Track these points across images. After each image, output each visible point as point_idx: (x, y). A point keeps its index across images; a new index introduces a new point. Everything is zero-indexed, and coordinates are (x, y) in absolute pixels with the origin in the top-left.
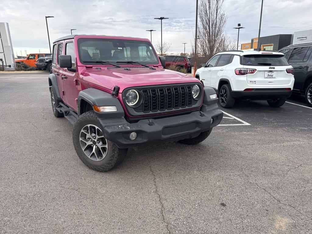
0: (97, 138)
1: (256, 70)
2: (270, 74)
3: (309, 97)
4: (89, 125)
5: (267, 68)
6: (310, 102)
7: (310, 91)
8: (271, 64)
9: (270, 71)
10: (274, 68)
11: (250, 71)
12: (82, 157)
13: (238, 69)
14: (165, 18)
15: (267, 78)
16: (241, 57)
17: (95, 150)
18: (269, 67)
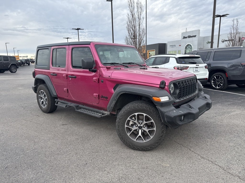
0: (143, 124)
1: (189, 67)
2: (196, 69)
3: (212, 83)
4: (136, 114)
5: (194, 65)
6: (214, 87)
7: (213, 79)
8: (196, 63)
9: (196, 67)
10: (198, 65)
11: (185, 68)
12: (128, 141)
13: (177, 67)
14: (81, 29)
15: (195, 72)
16: (176, 59)
17: (141, 134)
18: (195, 65)
